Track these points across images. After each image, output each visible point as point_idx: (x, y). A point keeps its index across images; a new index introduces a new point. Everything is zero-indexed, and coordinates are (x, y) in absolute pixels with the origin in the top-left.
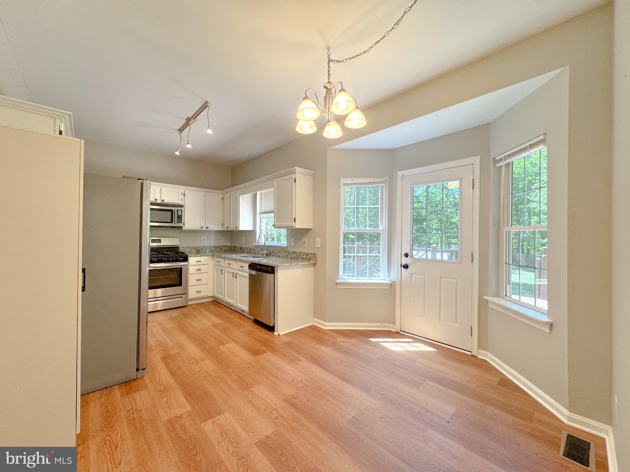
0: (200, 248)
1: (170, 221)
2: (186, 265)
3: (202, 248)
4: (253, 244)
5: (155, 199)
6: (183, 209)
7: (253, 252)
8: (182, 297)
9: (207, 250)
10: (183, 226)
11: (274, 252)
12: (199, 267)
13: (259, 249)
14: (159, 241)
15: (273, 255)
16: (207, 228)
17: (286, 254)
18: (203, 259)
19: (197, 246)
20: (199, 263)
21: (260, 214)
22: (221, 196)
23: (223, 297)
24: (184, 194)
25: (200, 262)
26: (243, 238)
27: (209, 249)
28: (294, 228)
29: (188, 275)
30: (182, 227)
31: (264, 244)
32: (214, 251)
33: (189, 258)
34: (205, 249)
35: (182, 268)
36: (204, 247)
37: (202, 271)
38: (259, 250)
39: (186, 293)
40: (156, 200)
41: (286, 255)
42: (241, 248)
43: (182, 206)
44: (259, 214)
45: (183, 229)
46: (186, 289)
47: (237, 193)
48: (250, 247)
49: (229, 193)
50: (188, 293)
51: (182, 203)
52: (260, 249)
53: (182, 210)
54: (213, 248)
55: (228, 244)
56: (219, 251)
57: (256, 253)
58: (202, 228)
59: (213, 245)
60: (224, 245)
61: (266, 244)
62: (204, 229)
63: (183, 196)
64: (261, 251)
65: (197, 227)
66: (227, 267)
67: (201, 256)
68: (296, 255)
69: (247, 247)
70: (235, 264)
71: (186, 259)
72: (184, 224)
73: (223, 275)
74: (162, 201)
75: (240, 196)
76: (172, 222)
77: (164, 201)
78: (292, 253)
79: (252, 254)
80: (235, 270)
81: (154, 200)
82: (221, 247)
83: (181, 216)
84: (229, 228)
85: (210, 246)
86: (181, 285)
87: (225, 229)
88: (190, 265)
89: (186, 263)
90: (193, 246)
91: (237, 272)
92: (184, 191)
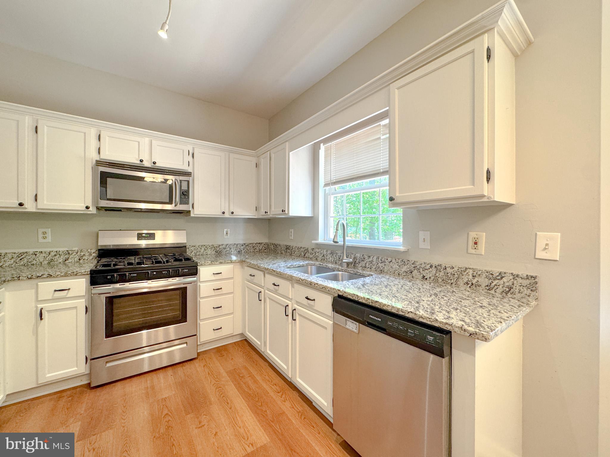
0: (220, 247)
1: (168, 201)
2: (194, 282)
3: (224, 246)
4: (313, 242)
5: (140, 159)
6: (191, 179)
7: (311, 256)
8: (186, 343)
9: (233, 250)
10: (191, 209)
11: (367, 260)
12: (217, 285)
13: (327, 251)
14: (151, 236)
15: (364, 265)
16: (232, 213)
17: (405, 268)
18: (224, 269)
19: (216, 244)
20: (218, 277)
21: (326, 185)
22: (254, 160)
23: (263, 346)
24: (193, 154)
25: (220, 274)
26: (291, 230)
27: (235, 249)
28: (485, 200)
29: (198, 299)
30: (190, 211)
31: (343, 243)
32: (243, 252)
33: (198, 267)
34: (229, 249)
35: (186, 288)
36: (227, 246)
37: (224, 291)
38: (325, 253)
39: (195, 335)
40: (141, 161)
41: (403, 270)
42: (288, 248)
43: (188, 174)
44: (324, 187)
45: (191, 215)
46: (196, 325)
47: (284, 149)
48: (307, 247)
49: (269, 152)
50: (198, 335)
51: (190, 170)
52: (329, 252)
53: (188, 181)
54: (242, 247)
55: (265, 240)
56: (250, 252)
57: (319, 259)
58: (224, 213)
59: (242, 242)
60: (258, 242)
61: (346, 243)
62: (227, 215)
63: (192, 158)
64: (329, 256)
65: (215, 212)
66: (269, 290)
67: (221, 263)
68: (442, 274)
69: (299, 245)
70: (290, 286)
71: (193, 271)
72: (193, 207)
73: (261, 304)
74: (153, 164)
75: (291, 153)
76: (170, 202)
77: (157, 165)
78: (428, 267)
79: (311, 259)
80: (290, 300)
81: (139, 162)
82: (254, 245)
83: (188, 191)
84: (269, 213)
85: (237, 243)
86: (185, 321)
87: (261, 214)
88: (201, 280)
89: (195, 279)
90: (210, 244)
91: (296, 306)
92: (193, 149)
